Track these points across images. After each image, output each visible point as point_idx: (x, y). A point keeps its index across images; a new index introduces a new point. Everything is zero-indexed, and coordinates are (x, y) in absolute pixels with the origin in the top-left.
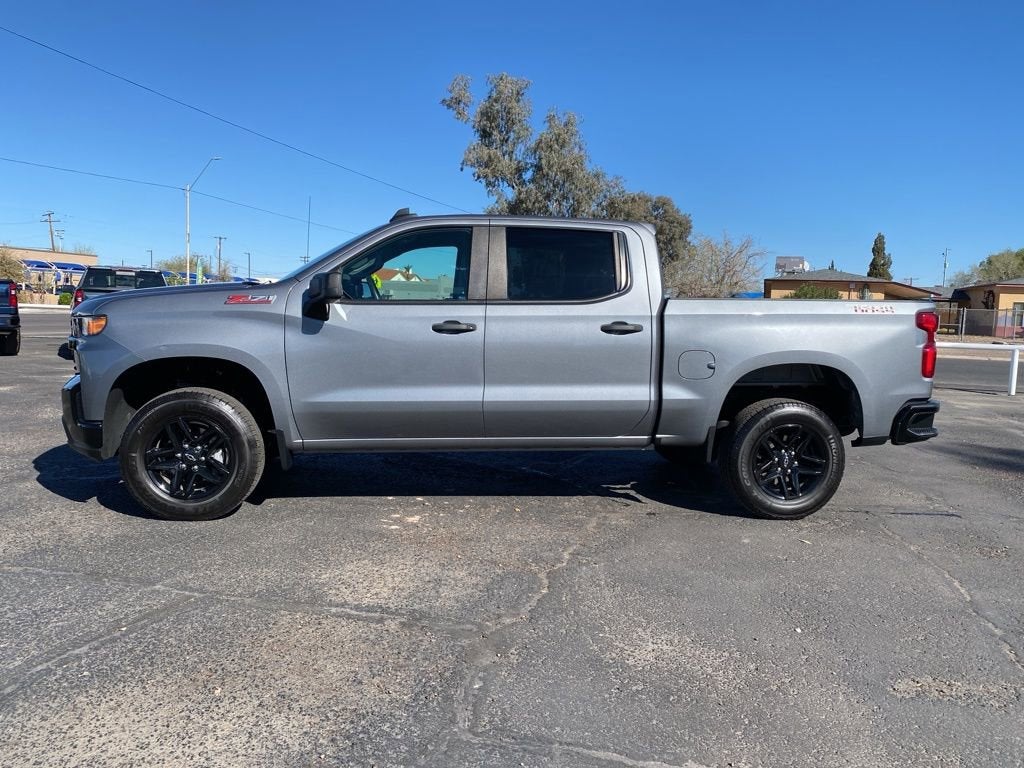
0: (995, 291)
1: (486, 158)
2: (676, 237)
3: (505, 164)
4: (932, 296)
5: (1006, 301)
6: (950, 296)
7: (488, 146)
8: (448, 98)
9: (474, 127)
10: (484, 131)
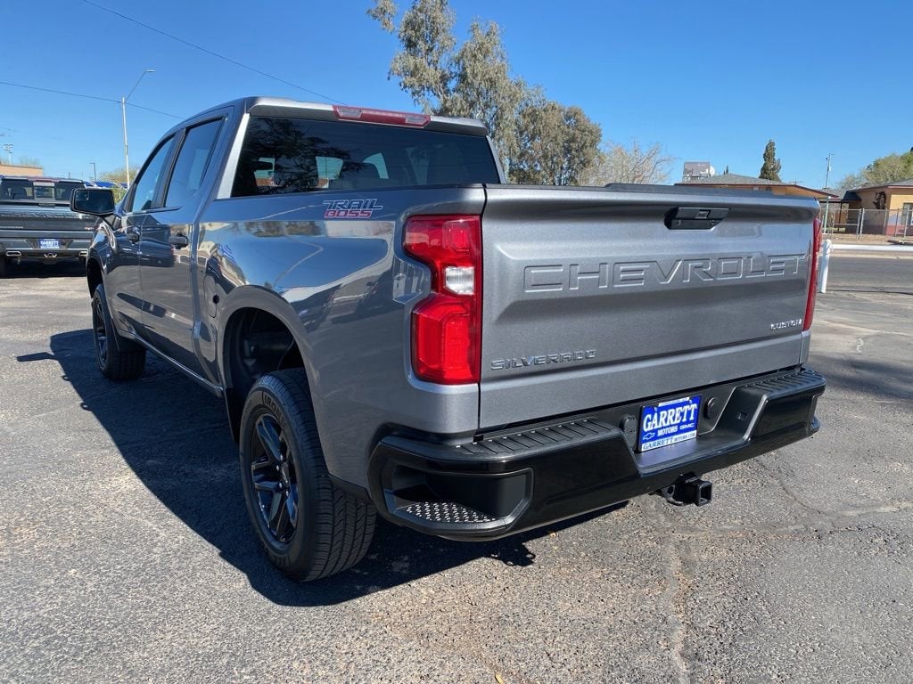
0: (887, 192)
1: (412, 67)
2: (588, 144)
3: (431, 74)
4: (830, 197)
5: (897, 202)
6: (842, 197)
7: (414, 55)
8: (373, 9)
9: (399, 37)
10: (409, 40)
